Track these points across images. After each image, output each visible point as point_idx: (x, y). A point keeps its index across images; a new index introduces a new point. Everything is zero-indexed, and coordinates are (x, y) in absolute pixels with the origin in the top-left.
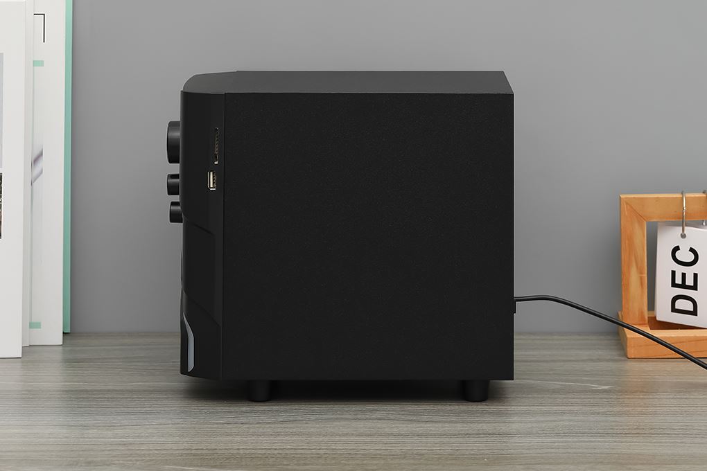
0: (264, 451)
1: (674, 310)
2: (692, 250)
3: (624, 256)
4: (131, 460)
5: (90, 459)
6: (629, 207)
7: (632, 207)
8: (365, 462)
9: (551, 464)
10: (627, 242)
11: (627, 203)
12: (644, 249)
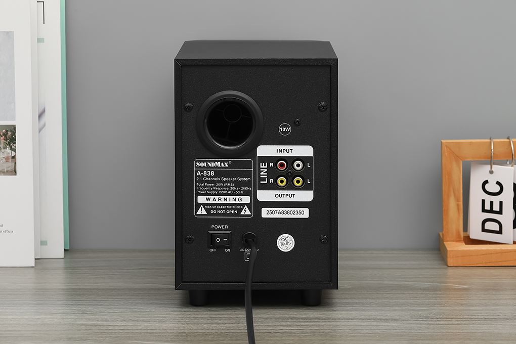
0: (204, 331)
1: (484, 230)
2: (498, 183)
3: (445, 188)
4: (102, 337)
5: (70, 336)
6: (448, 149)
7: (450, 149)
8: (283, 338)
9: (429, 340)
10: (447, 176)
11: (447, 146)
12: (460, 183)
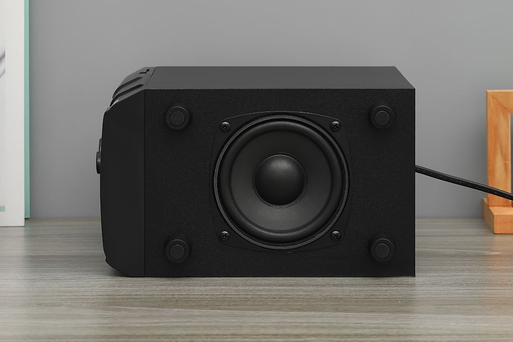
3: (490, 145)
7: (497, 100)
9: (459, 305)
10: (493, 132)
11: (493, 97)
12: (508, 139)
